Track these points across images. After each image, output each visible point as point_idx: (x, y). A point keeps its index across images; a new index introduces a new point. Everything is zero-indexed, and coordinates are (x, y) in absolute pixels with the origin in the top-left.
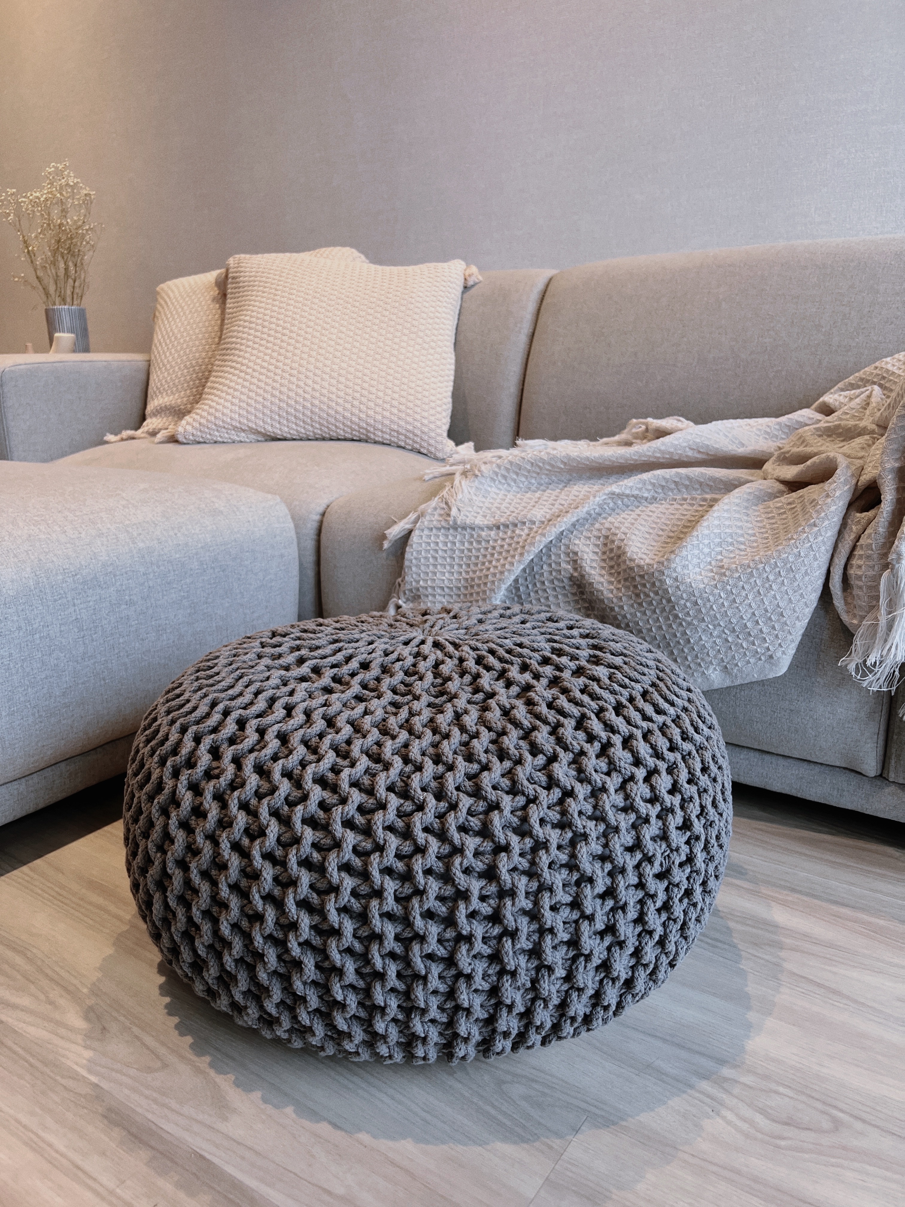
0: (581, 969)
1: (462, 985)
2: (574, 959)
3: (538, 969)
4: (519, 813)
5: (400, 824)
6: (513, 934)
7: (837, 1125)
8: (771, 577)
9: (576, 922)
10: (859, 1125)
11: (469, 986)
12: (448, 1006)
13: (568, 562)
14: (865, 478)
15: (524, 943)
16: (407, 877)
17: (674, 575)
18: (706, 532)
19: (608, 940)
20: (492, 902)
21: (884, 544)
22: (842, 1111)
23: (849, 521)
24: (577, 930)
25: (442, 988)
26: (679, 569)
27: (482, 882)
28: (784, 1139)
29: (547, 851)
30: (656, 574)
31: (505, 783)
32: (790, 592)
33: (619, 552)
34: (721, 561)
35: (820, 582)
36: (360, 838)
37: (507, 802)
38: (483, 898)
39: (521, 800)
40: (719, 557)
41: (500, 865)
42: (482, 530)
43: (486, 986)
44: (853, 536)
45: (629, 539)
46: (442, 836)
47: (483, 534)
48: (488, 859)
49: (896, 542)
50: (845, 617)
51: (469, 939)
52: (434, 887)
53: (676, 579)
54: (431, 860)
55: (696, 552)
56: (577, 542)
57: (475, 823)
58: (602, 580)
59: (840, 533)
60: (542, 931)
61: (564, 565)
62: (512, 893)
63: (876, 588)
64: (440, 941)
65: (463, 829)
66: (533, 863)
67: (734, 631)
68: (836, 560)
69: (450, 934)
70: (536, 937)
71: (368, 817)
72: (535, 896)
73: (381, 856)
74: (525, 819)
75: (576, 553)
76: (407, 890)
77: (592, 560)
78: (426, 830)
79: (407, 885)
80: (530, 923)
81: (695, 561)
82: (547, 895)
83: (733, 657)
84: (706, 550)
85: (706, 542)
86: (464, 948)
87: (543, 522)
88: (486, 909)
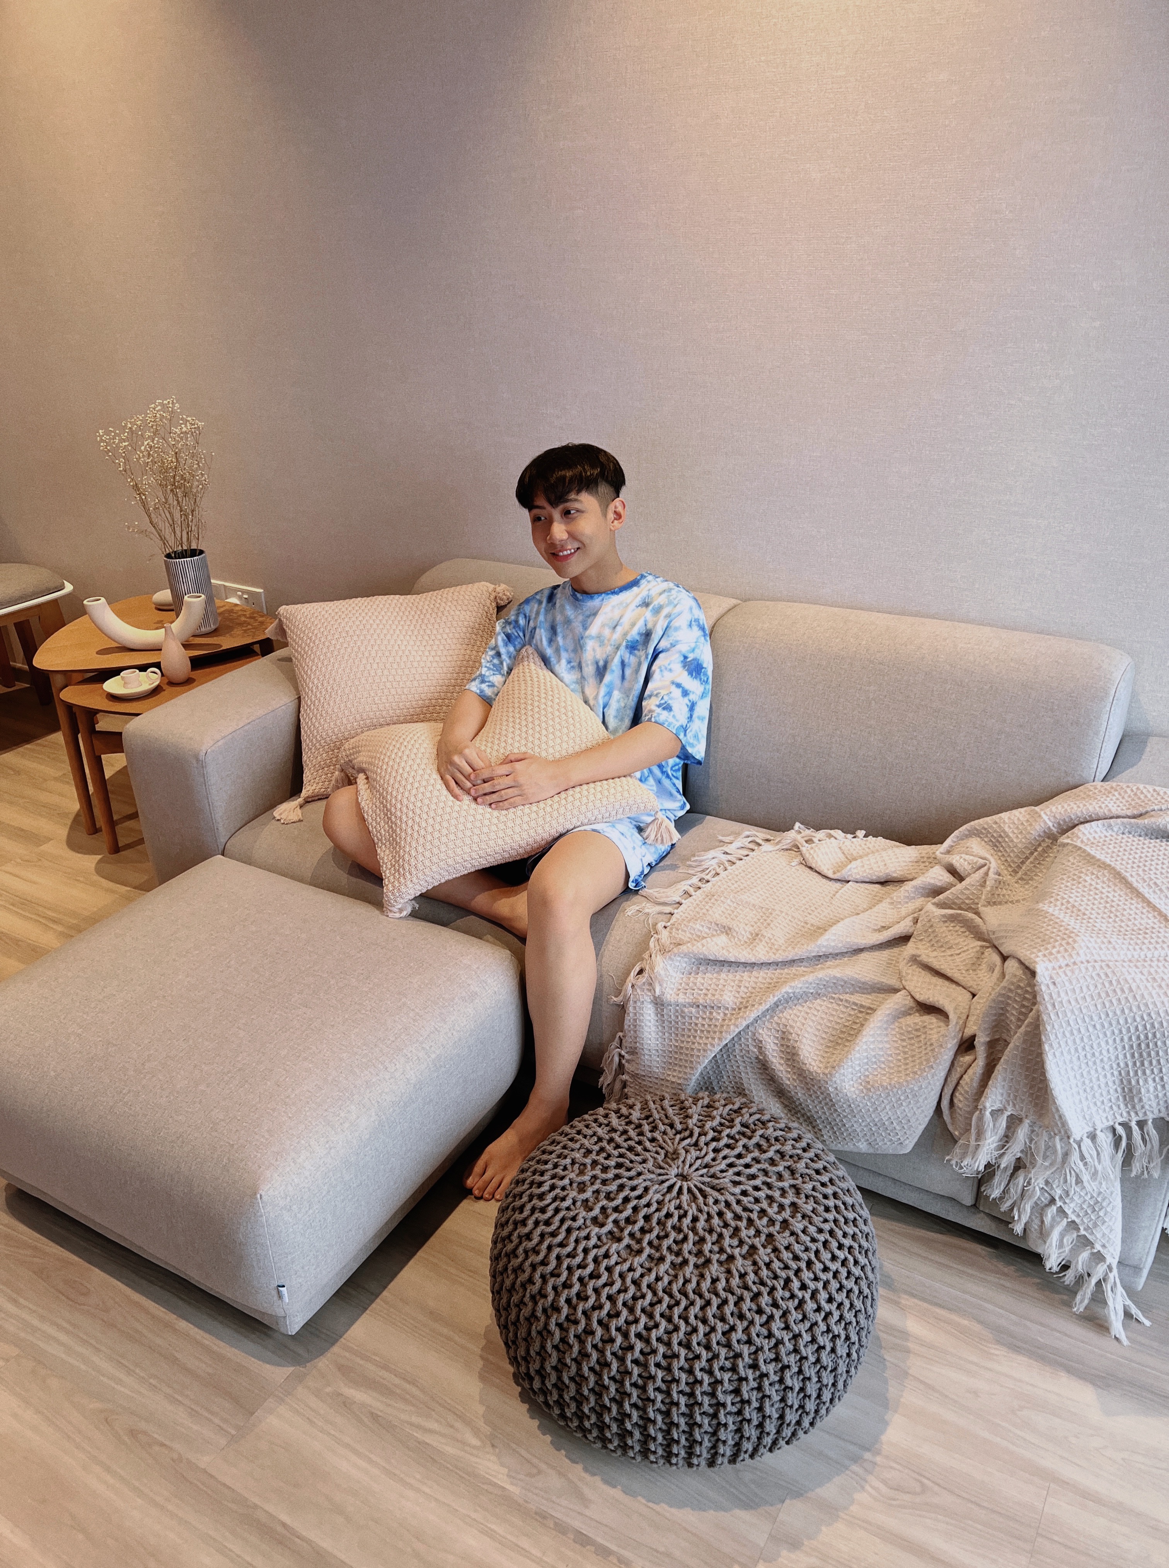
0: (785, 1429)
1: (721, 1445)
2: (781, 1425)
3: (761, 1433)
4: (752, 1356)
5: (686, 1366)
6: (749, 1421)
7: (924, 1489)
8: (902, 1098)
9: (783, 1408)
10: (936, 1488)
11: (724, 1445)
12: (712, 1451)
13: (755, 1047)
14: (968, 1032)
15: (755, 1422)
16: (692, 1395)
17: (835, 1086)
18: (858, 1055)
19: (799, 1412)
20: (737, 1405)
21: (976, 1093)
22: (928, 1479)
23: (956, 1064)
24: (783, 1412)
25: (710, 1445)
26: (838, 1081)
27: (733, 1396)
28: (894, 1500)
29: (768, 1379)
30: (822, 1082)
31: (745, 1338)
32: (915, 1109)
33: (794, 1051)
34: (868, 1076)
35: (935, 1103)
36: (664, 1373)
37: (746, 1350)
38: (733, 1404)
39: (753, 1349)
40: (867, 1073)
41: (743, 1389)
42: (685, 1006)
43: (733, 1443)
44: (958, 1076)
45: (801, 1042)
46: (710, 1372)
47: (686, 1010)
48: (735, 1384)
49: (983, 1099)
50: (950, 1128)
51: (725, 1425)
52: (706, 1400)
53: (836, 1089)
54: (706, 1387)
55: (850, 1070)
56: (761, 1031)
57: (728, 1364)
58: (782, 1068)
59: (950, 1071)
60: (764, 1417)
61: (751, 1048)
62: (749, 1402)
63: (971, 1119)
64: (709, 1425)
65: (722, 1369)
66: (760, 1384)
67: (876, 1125)
68: (946, 1090)
69: (714, 1422)
70: (760, 1419)
71: (669, 1360)
72: (761, 1400)
73: (677, 1385)
74: (756, 1360)
75: (761, 1042)
76: (692, 1401)
77: (773, 1050)
78: (701, 1370)
79: (691, 1399)
80: (758, 1413)
81: (850, 1076)
82: (767, 1400)
83: (876, 1140)
84: (857, 1068)
85: (857, 1062)
86: (722, 1430)
87: (734, 1009)
88: (734, 1409)
